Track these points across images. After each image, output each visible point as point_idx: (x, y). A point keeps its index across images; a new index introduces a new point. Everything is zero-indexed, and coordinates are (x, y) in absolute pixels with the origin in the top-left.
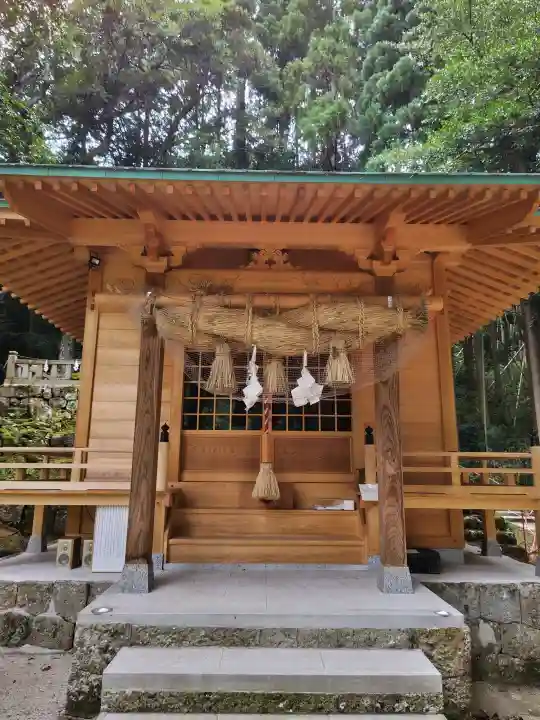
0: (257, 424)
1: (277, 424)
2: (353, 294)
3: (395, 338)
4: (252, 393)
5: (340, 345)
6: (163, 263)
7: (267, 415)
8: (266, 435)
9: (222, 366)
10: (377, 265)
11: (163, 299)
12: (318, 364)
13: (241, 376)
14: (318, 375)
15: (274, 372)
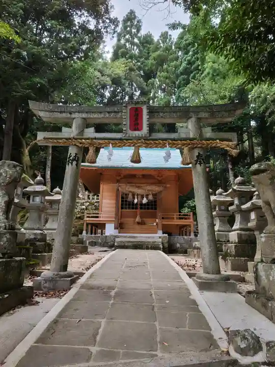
0: (136, 208)
1: (141, 208)
2: (152, 184)
3: (161, 191)
4: (136, 201)
5: (151, 193)
6: (120, 177)
7: (139, 207)
8: (139, 211)
9: (130, 196)
10: (158, 178)
11: (120, 185)
12: (147, 196)
13: (134, 198)
14: (147, 198)
15: (139, 197)
